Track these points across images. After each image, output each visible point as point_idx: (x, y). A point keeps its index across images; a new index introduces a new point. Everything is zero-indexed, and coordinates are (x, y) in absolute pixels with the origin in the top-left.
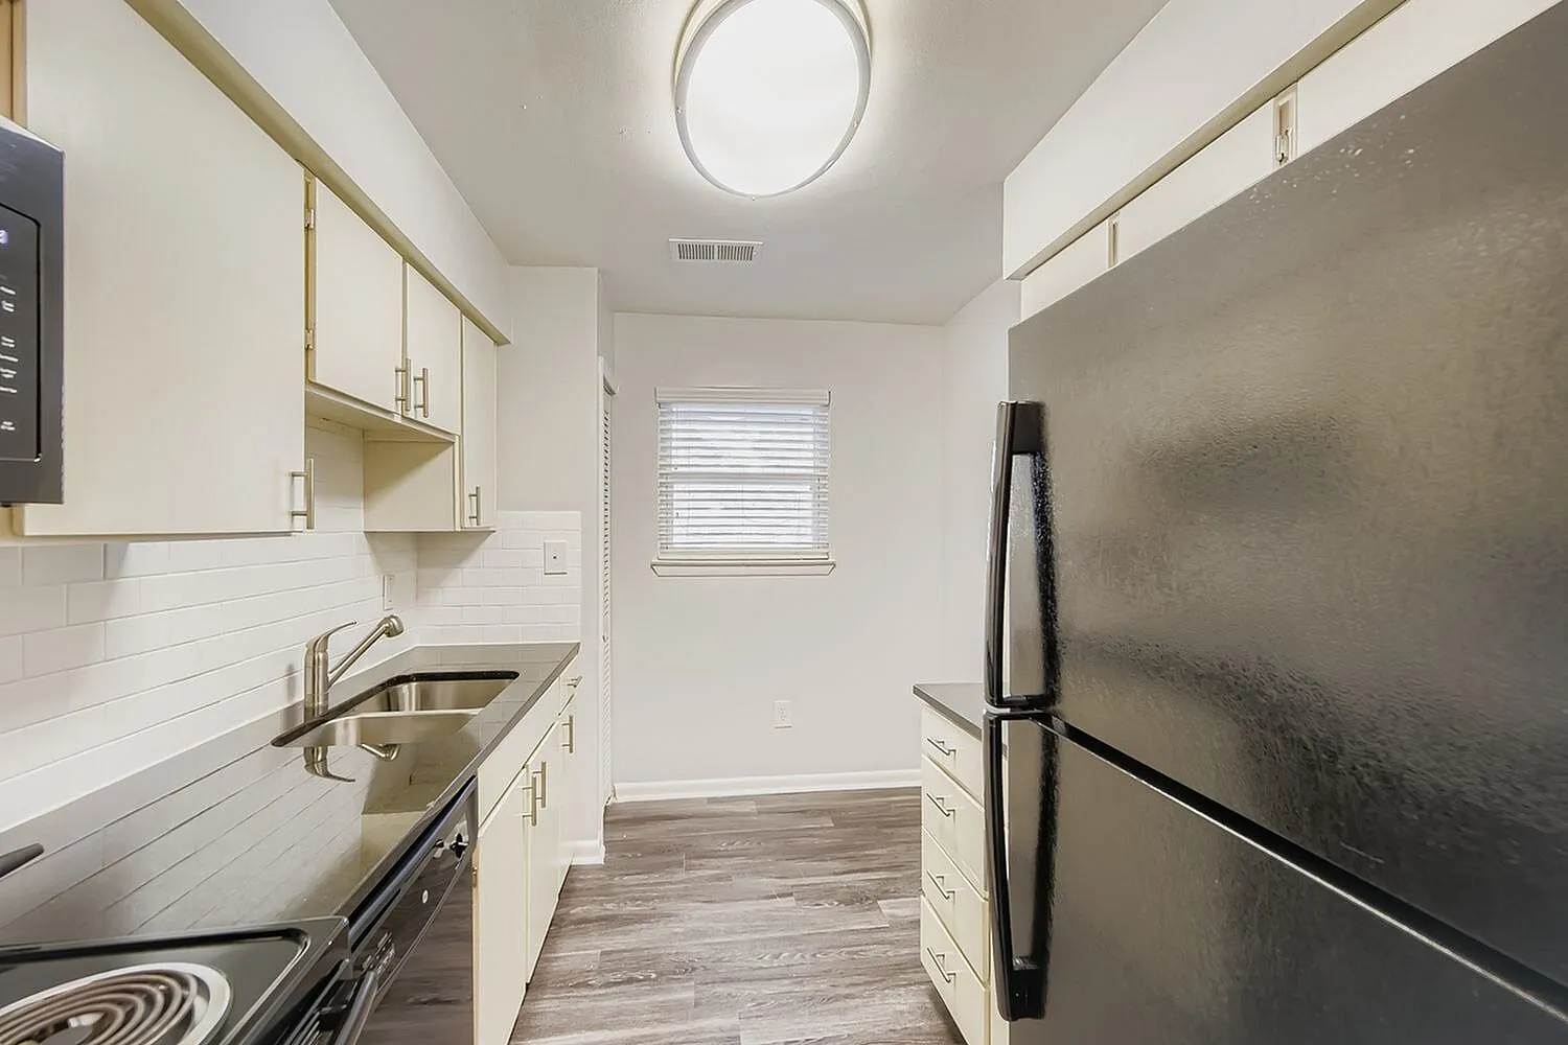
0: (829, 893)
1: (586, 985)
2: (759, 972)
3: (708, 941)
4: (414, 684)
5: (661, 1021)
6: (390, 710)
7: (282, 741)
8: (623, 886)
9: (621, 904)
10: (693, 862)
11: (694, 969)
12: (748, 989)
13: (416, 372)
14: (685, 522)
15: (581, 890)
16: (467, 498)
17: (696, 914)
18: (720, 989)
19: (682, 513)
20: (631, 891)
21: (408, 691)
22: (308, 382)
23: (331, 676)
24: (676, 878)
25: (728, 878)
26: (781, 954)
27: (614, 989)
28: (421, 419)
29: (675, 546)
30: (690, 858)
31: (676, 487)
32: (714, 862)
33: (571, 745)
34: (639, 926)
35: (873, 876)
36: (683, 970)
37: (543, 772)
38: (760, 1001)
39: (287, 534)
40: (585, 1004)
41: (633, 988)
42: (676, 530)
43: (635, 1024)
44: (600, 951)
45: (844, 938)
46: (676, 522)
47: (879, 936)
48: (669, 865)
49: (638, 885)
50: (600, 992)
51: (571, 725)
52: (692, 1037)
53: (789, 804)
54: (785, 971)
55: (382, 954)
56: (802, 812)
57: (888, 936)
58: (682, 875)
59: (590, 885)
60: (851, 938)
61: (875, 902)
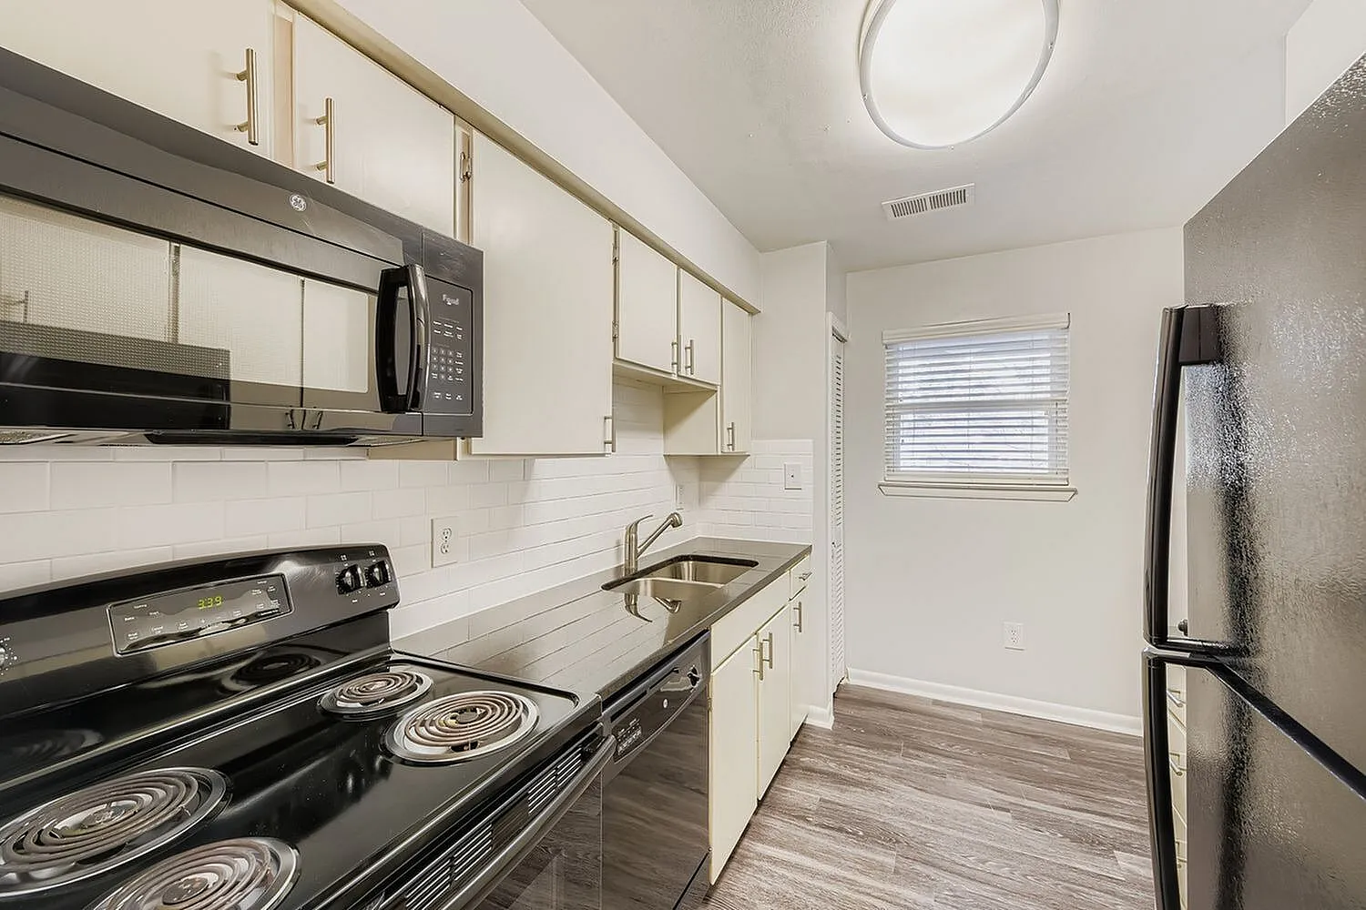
0: (1055, 824)
1: (804, 819)
2: (964, 869)
3: (914, 822)
4: (691, 562)
5: (862, 873)
6: (676, 578)
7: (608, 587)
8: (845, 753)
9: (842, 767)
10: (911, 751)
11: (898, 842)
12: (947, 879)
13: (685, 343)
14: (910, 448)
15: (811, 745)
16: (725, 430)
17: (905, 795)
18: (919, 867)
19: (907, 440)
20: (852, 760)
21: (687, 567)
22: (615, 358)
23: (639, 550)
24: (892, 760)
25: (943, 775)
26: (987, 861)
27: (827, 831)
28: (689, 376)
29: (902, 469)
30: (908, 747)
31: (903, 417)
32: (931, 757)
33: (800, 625)
34: (854, 789)
35: (1112, 823)
36: (888, 838)
37: (770, 640)
38: (958, 894)
39: (603, 455)
40: (802, 833)
41: (842, 836)
42: (903, 455)
43: (839, 865)
44: (819, 797)
45: (1062, 872)
46: (903, 448)
47: (1110, 886)
48: (890, 747)
49: (858, 755)
50: (814, 828)
51: (800, 609)
52: (887, 897)
53: (1019, 725)
54: (989, 877)
55: (632, 731)
56: (1033, 736)
57: (1119, 889)
58: (898, 759)
59: (817, 743)
60: (1072, 875)
61: (1110, 851)
